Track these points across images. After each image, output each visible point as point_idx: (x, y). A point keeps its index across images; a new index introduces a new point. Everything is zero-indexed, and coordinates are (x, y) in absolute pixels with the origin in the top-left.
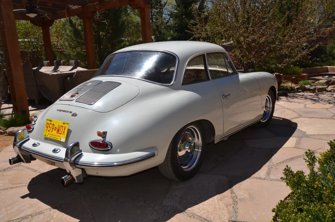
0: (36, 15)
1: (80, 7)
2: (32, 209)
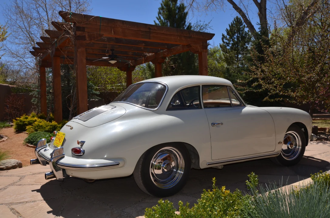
0: (116, 61)
1: (153, 54)
2: (31, 198)
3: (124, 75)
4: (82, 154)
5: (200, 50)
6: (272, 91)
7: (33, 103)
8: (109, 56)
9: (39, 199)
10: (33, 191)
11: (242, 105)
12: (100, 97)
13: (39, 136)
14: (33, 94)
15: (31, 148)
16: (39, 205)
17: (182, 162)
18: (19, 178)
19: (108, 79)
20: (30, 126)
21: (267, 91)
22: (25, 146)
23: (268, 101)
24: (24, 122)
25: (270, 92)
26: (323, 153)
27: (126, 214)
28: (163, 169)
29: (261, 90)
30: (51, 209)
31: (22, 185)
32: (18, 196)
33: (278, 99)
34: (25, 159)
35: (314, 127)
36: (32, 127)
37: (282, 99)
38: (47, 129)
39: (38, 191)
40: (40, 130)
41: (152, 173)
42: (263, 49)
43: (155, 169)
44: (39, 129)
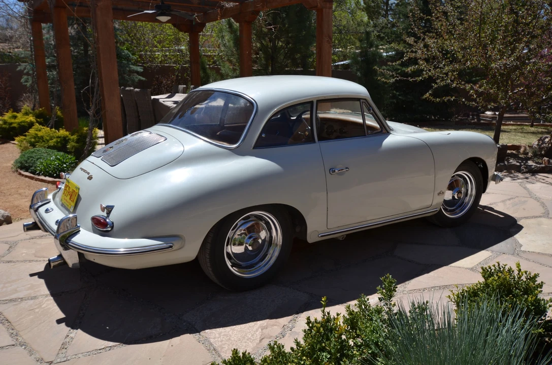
0: (169, 18)
1: (237, 4)
2: (29, 292)
3: (185, 37)
4: (110, 229)
5: (319, 5)
6: (438, 81)
7: (26, 84)
8: (157, 8)
9: (42, 293)
10: (32, 275)
11: (384, 131)
12: (143, 77)
13: (39, 157)
14: (22, 69)
15: (27, 179)
16: (43, 306)
17: (278, 235)
18: (7, 246)
19: (158, 42)
20: (21, 137)
21: (431, 80)
22: (16, 174)
23: (431, 100)
24: (11, 123)
25: (436, 83)
26: (509, 199)
27: (184, 324)
28: (246, 247)
29: (421, 78)
30: (62, 316)
31: (14, 262)
32: (6, 285)
33: (447, 98)
34: (16, 203)
35: (501, 146)
36: (25, 139)
37: (454, 98)
38: (52, 143)
39: (40, 275)
40: (39, 144)
41: (228, 254)
42: (430, 6)
43: (233, 245)
44: (38, 142)
